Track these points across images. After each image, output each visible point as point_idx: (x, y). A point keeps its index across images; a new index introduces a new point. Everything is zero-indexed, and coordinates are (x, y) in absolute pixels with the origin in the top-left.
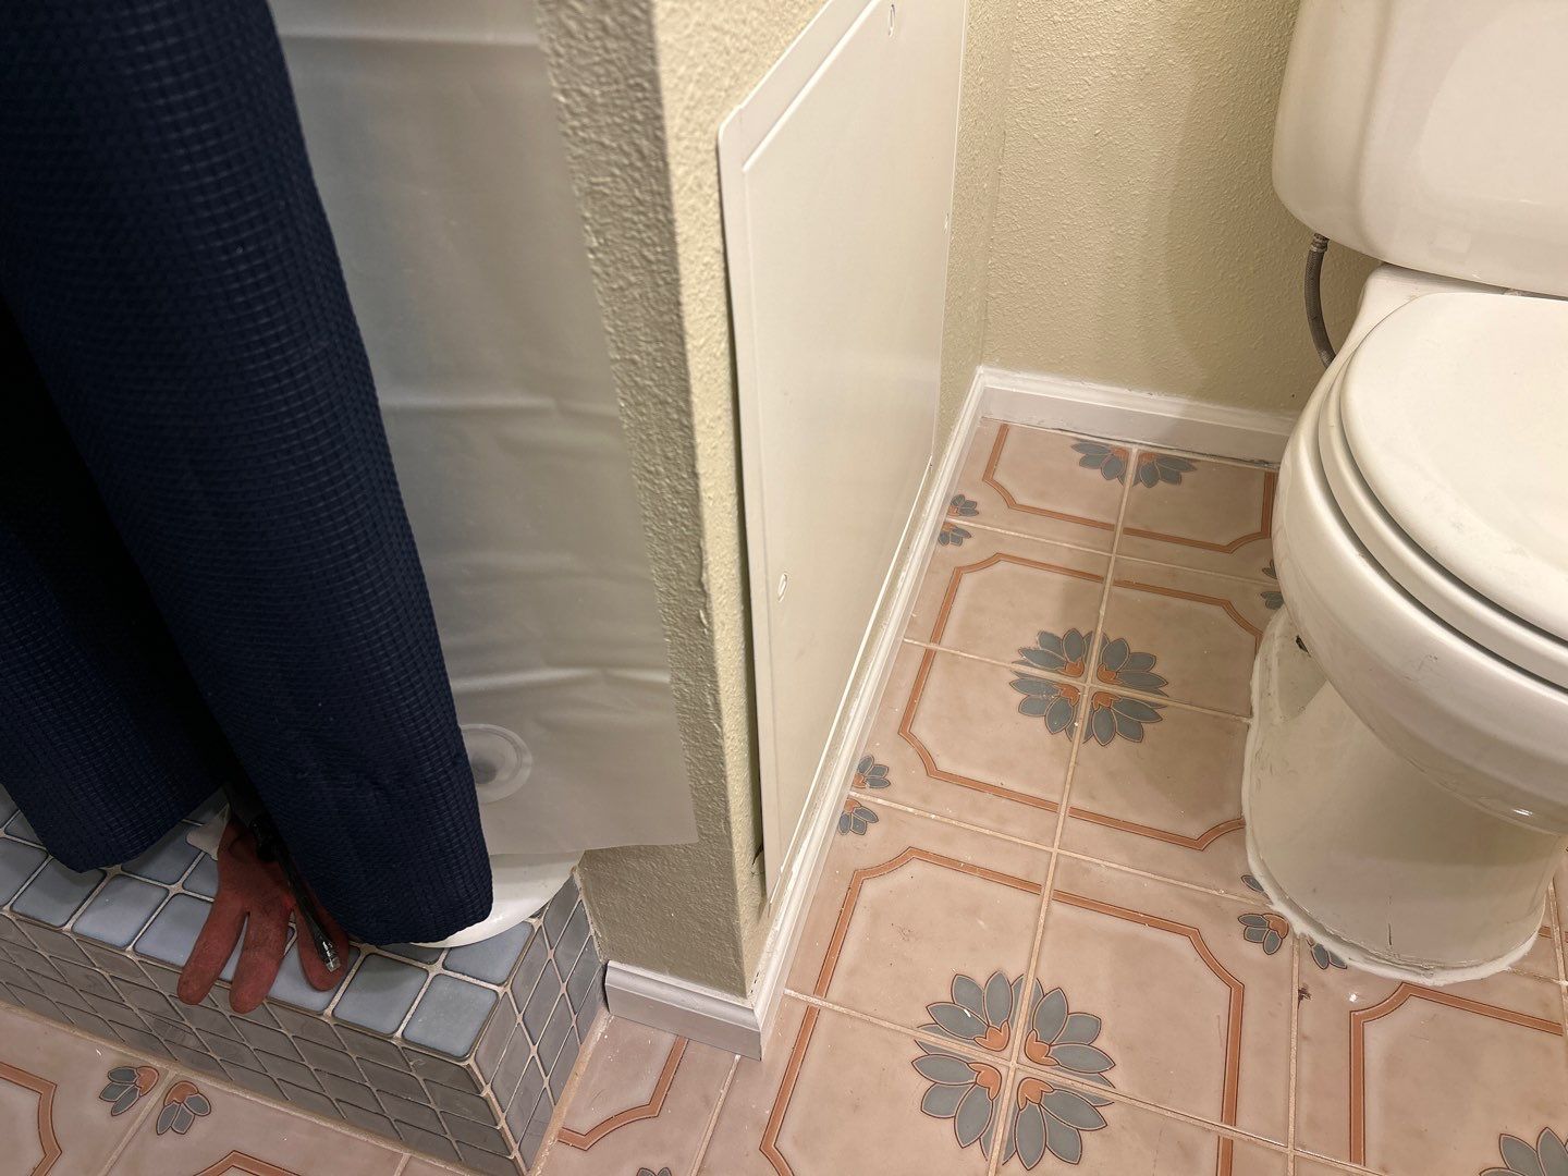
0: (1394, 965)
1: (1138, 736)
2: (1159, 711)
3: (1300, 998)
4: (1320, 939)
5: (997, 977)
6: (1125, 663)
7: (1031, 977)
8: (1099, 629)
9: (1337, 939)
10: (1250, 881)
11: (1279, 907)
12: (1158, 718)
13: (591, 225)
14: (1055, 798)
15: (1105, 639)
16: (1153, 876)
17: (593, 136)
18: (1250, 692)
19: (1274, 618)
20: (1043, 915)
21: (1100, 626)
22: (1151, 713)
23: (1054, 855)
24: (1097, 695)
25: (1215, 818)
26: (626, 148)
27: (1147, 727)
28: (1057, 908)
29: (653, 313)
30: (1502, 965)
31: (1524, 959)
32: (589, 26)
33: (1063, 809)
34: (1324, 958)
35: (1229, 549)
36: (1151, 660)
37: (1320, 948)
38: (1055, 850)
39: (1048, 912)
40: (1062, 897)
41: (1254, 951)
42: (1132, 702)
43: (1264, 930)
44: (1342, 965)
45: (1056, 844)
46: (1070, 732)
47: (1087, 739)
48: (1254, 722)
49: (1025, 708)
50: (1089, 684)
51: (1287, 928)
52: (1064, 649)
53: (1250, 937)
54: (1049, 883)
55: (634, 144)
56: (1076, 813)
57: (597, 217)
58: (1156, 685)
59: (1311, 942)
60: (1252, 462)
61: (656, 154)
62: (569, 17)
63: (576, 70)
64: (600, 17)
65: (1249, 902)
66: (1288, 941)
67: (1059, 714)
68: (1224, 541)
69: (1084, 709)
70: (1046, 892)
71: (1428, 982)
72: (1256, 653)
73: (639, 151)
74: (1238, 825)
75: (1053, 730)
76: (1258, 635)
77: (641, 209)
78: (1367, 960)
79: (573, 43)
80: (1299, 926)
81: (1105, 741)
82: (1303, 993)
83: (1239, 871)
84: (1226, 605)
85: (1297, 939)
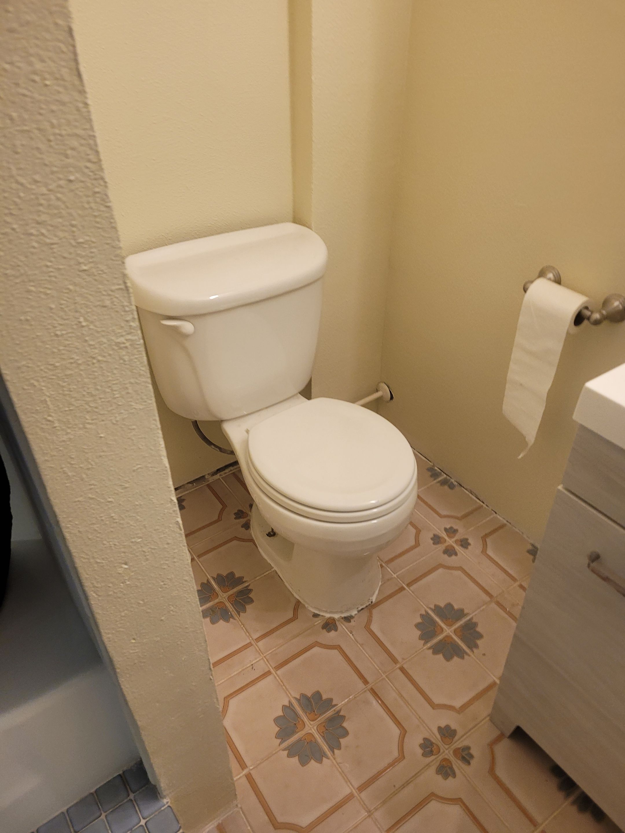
1: (252, 601)
2: (249, 588)
4: (343, 615)
5: (284, 708)
6: (226, 581)
7: (292, 699)
10: (316, 616)
11: (328, 615)
12: (251, 590)
14: (248, 641)
15: (214, 578)
18: (265, 560)
21: (208, 575)
22: (247, 591)
23: (264, 658)
24: (229, 598)
25: (291, 606)
27: (251, 596)
33: (253, 642)
34: (348, 619)
35: (219, 519)
36: (232, 574)
39: (278, 676)
40: (277, 668)
42: (240, 591)
43: (330, 625)
44: (351, 617)
46: (232, 617)
47: (239, 615)
49: (213, 622)
50: (223, 597)
51: (334, 619)
52: (206, 592)
53: (329, 631)
54: (271, 668)
56: (258, 640)
59: (342, 618)
65: (319, 622)
66: (337, 623)
67: (226, 616)
68: (216, 518)
69: (229, 605)
70: (272, 671)
72: (257, 548)
74: (298, 603)
75: (227, 621)
76: (252, 540)
80: (336, 616)
81: (244, 611)
83: (311, 615)
84: (236, 538)
85: (339, 621)
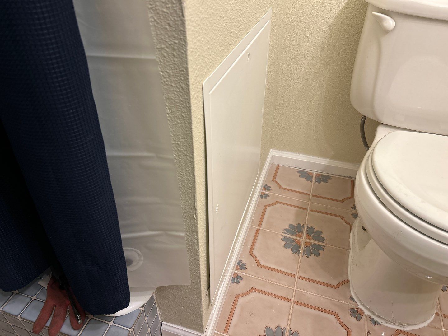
0: (394, 324)
1: (318, 255)
2: (324, 248)
3: (368, 334)
4: (373, 316)
5: (278, 327)
6: (314, 233)
7: (288, 327)
8: (306, 224)
9: (378, 316)
10: (351, 298)
11: (360, 306)
12: (324, 250)
13: (168, 107)
14: (294, 273)
15: (308, 227)
16: (323, 297)
17: (170, 83)
18: (349, 242)
19: (355, 221)
20: (291, 308)
21: (306, 222)
22: (321, 248)
23: (295, 290)
24: (306, 243)
25: (341, 279)
26: (178, 86)
27: (320, 252)
28: (296, 306)
29: (184, 131)
30: (425, 324)
31: (431, 322)
32: (170, 54)
33: (297, 276)
34: (374, 322)
35: (342, 201)
36: (321, 233)
37: (373, 319)
38: (295, 289)
39: (293, 308)
40: (297, 303)
41: (354, 320)
42: (316, 245)
43: (356, 313)
44: (379, 324)
45: (295, 287)
46: (299, 253)
47: (303, 255)
48: (351, 251)
49: (285, 246)
50: (303, 240)
51: (363, 313)
52: (296, 229)
53: (352, 316)
54: (293, 299)
55: (181, 86)
56: (301, 278)
57: (170, 105)
58: (322, 240)
59: (370, 317)
60: (347, 177)
61: (187, 88)
62: (165, 52)
63: (165, 66)
64: (173, 52)
65: (352, 305)
66: (364, 317)
67: (295, 249)
68: (340, 199)
69: (302, 247)
70: (293, 301)
71: (404, 329)
72: (351, 231)
73: (182, 88)
74: (347, 281)
75: (294, 253)
76: (351, 226)
77: (182, 103)
78: (387, 323)
79: (165, 59)
80: (367, 312)
81: (309, 256)
82: (368, 333)
83: (349, 296)
84: (342, 217)
85: (366, 316)
